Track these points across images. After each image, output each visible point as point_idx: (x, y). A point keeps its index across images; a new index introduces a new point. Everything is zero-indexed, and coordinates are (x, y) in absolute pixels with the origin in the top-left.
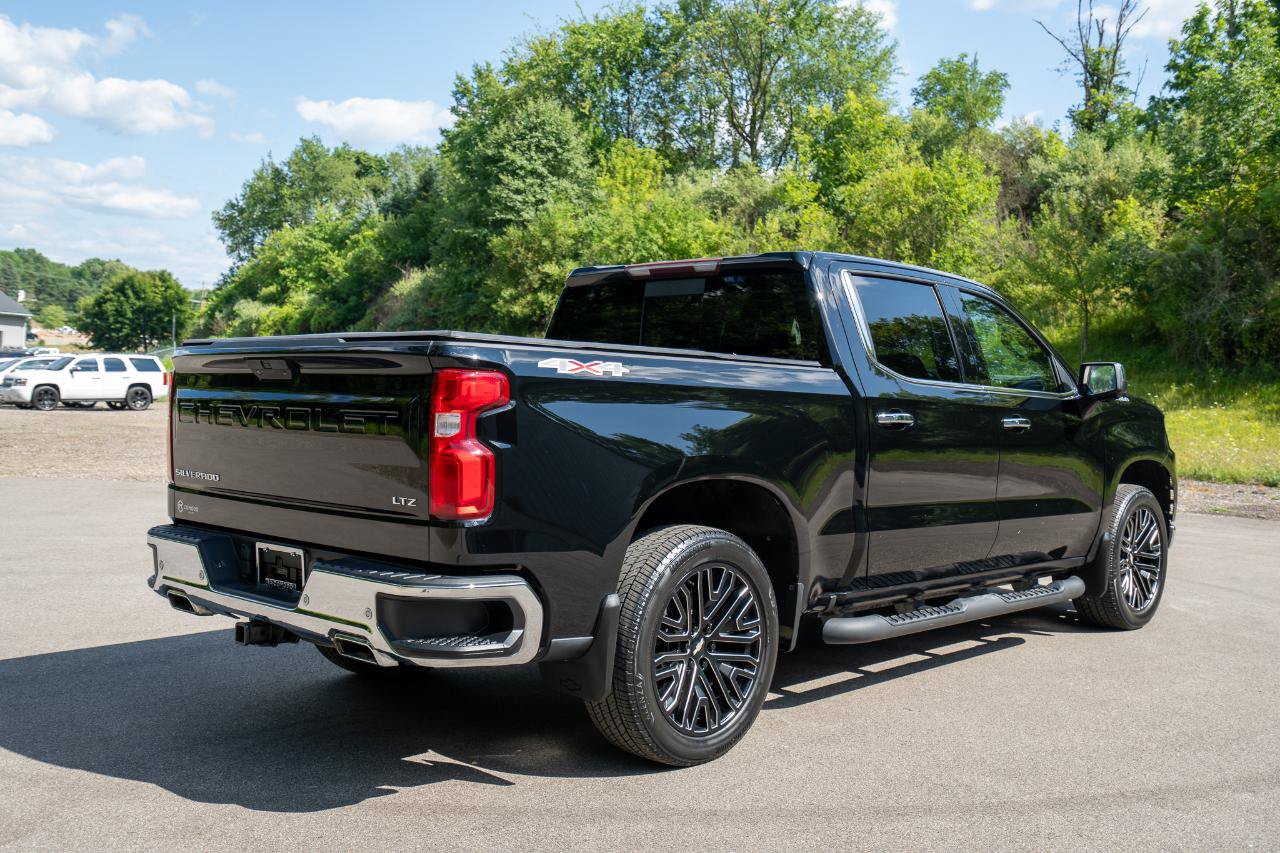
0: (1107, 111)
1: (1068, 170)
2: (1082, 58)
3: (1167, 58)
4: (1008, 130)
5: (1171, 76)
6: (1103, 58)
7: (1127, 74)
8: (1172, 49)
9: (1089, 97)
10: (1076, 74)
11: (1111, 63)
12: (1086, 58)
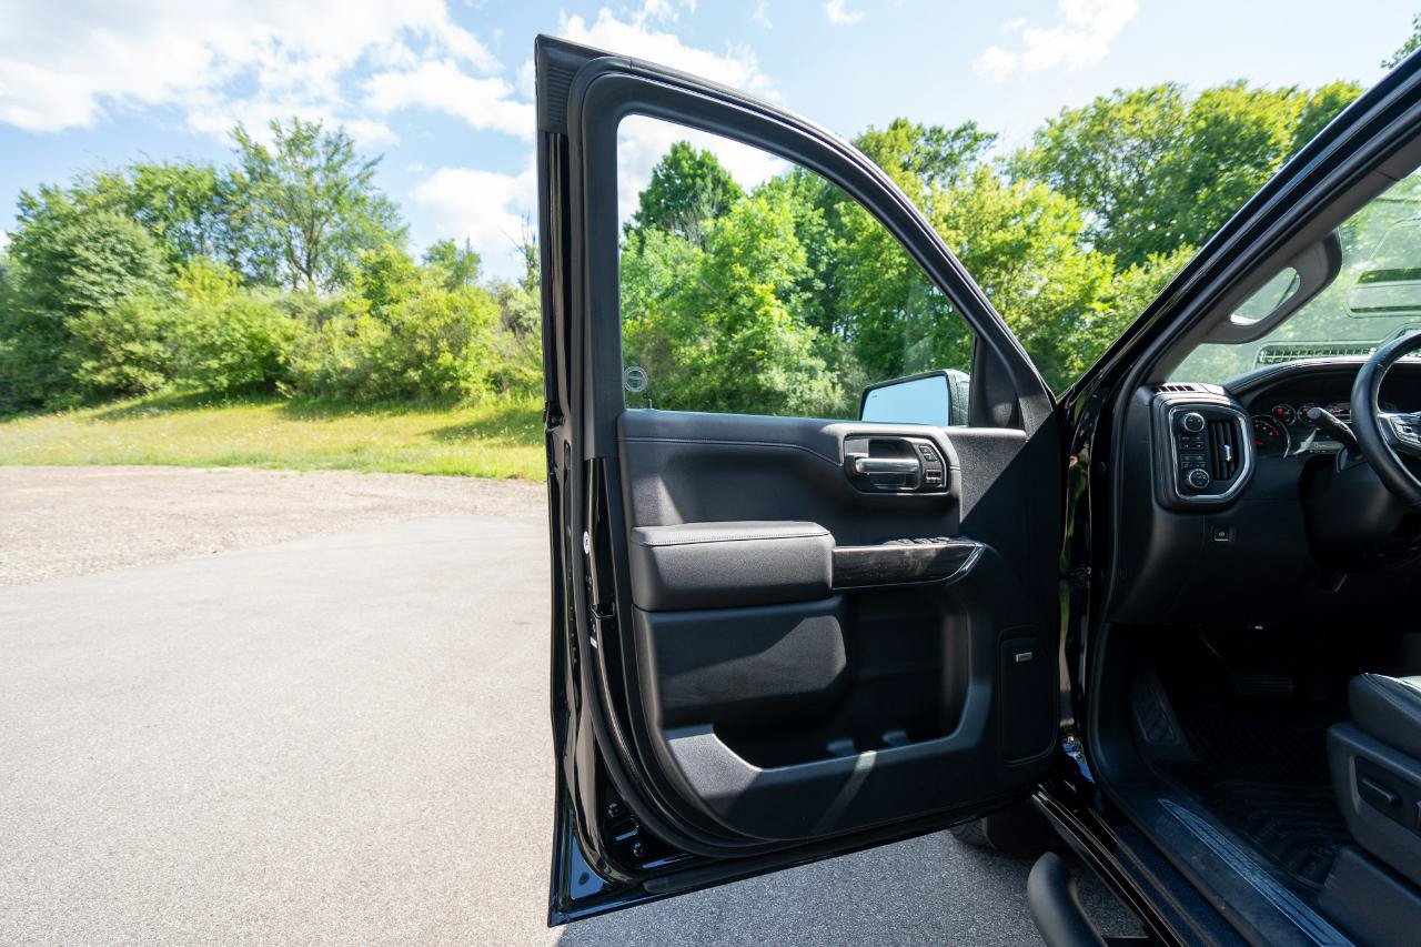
4: (492, 283)
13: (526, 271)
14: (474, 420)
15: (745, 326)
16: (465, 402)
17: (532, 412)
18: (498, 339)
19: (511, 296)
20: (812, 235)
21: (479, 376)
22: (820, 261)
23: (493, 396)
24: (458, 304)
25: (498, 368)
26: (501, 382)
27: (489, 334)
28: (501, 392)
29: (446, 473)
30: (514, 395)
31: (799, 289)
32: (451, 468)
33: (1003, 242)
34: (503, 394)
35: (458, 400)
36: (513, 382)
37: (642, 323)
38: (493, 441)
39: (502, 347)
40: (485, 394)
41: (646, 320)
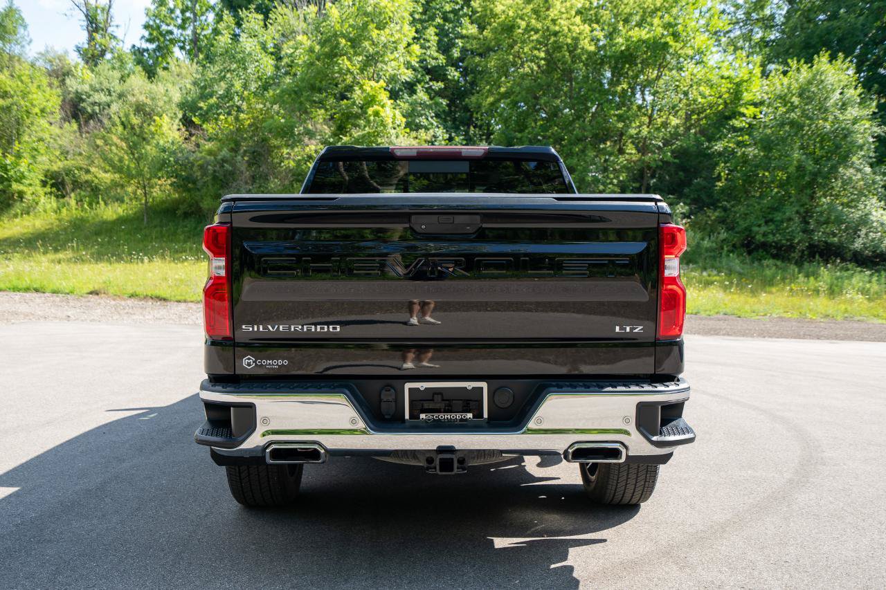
0: (105, 51)
1: (97, 91)
2: (84, 10)
3: (144, 20)
4: (42, 55)
5: (146, 34)
6: (99, 12)
7: (117, 26)
8: (147, 15)
9: (91, 39)
10: (80, 20)
11: (105, 17)
12: (87, 10)
13: (85, 35)
14: (31, 230)
15: (359, 126)
16: (18, 208)
17: (105, 222)
18: (58, 131)
19: (68, 73)
20: (445, 13)
21: (36, 177)
22: (454, 45)
23: (53, 203)
24: (8, 89)
25: (57, 166)
26: (63, 184)
27: (47, 125)
28: (63, 197)
29: (16, 289)
30: (80, 201)
31: (428, 77)
32: (23, 284)
33: (639, 40)
34: (67, 199)
35: (9, 206)
36: (77, 185)
37: (237, 119)
38: (61, 255)
39: (64, 142)
40: (43, 200)
41: (242, 116)
